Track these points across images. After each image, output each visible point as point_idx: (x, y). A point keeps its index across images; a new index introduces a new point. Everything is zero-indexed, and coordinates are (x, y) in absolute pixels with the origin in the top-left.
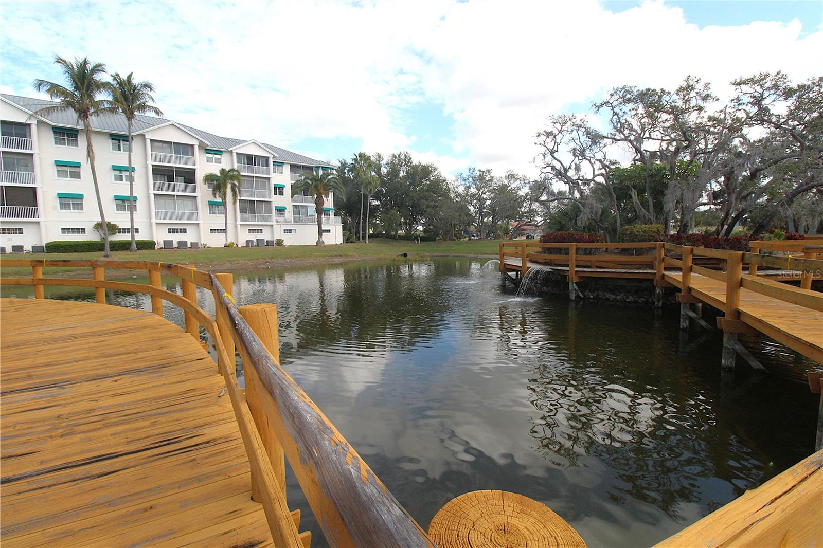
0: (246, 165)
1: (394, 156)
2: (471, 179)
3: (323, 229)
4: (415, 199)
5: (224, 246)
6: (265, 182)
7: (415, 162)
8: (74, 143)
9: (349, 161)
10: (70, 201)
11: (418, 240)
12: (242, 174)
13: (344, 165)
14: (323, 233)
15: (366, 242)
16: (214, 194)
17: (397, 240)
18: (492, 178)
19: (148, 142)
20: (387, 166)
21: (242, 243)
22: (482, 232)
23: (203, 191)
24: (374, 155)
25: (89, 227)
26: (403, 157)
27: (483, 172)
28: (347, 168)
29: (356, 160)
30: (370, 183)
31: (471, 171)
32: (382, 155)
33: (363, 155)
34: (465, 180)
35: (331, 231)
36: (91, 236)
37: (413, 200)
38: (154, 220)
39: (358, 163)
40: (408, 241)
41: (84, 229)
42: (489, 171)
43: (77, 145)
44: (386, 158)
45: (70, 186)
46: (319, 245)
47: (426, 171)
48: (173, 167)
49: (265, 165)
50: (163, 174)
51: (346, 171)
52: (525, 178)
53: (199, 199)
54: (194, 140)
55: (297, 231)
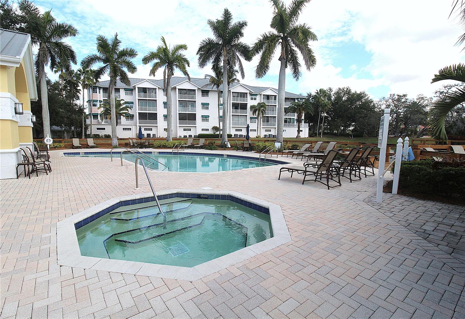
0: (266, 100)
1: (340, 89)
2: (390, 100)
3: (300, 130)
4: (352, 113)
5: (256, 137)
6: (274, 107)
7: (353, 91)
8: (207, 96)
9: (314, 94)
10: (205, 118)
11: (351, 137)
12: (266, 104)
13: (310, 95)
14: (300, 132)
15: (321, 137)
16: (253, 114)
17: (338, 136)
18: (407, 99)
19: (231, 93)
20: (334, 95)
21: (262, 136)
22: (397, 132)
23: (249, 113)
24: (328, 89)
25: (210, 128)
26: (345, 89)
27: (400, 96)
28: (312, 97)
29: (317, 93)
30: (326, 105)
31: (392, 96)
32: (332, 89)
33: (322, 90)
34: (386, 101)
35: (303, 131)
36: (210, 132)
37: (351, 114)
38: (231, 126)
39: (319, 94)
40: (345, 137)
41: (208, 129)
42: (404, 96)
43: (208, 97)
44: (335, 90)
45: (205, 112)
46: (298, 138)
47: (360, 96)
48: (239, 103)
49: (274, 99)
50: (236, 106)
51: (311, 99)
52: (431, 99)
53: (248, 116)
54: (248, 90)
55: (286, 131)
